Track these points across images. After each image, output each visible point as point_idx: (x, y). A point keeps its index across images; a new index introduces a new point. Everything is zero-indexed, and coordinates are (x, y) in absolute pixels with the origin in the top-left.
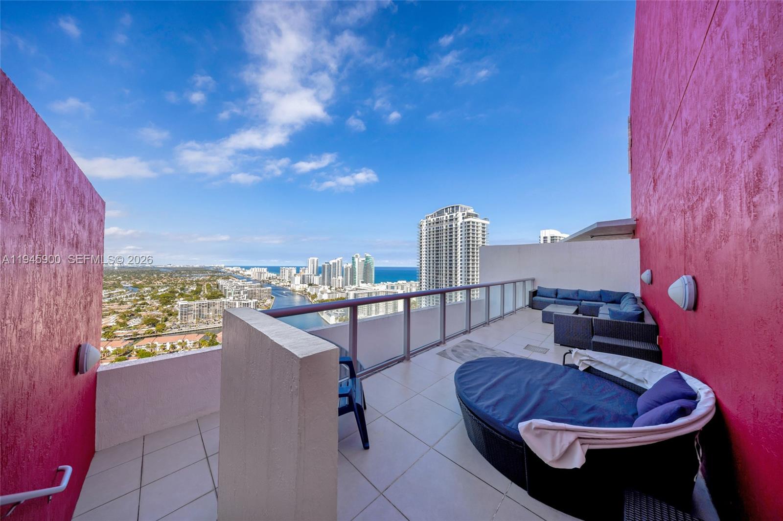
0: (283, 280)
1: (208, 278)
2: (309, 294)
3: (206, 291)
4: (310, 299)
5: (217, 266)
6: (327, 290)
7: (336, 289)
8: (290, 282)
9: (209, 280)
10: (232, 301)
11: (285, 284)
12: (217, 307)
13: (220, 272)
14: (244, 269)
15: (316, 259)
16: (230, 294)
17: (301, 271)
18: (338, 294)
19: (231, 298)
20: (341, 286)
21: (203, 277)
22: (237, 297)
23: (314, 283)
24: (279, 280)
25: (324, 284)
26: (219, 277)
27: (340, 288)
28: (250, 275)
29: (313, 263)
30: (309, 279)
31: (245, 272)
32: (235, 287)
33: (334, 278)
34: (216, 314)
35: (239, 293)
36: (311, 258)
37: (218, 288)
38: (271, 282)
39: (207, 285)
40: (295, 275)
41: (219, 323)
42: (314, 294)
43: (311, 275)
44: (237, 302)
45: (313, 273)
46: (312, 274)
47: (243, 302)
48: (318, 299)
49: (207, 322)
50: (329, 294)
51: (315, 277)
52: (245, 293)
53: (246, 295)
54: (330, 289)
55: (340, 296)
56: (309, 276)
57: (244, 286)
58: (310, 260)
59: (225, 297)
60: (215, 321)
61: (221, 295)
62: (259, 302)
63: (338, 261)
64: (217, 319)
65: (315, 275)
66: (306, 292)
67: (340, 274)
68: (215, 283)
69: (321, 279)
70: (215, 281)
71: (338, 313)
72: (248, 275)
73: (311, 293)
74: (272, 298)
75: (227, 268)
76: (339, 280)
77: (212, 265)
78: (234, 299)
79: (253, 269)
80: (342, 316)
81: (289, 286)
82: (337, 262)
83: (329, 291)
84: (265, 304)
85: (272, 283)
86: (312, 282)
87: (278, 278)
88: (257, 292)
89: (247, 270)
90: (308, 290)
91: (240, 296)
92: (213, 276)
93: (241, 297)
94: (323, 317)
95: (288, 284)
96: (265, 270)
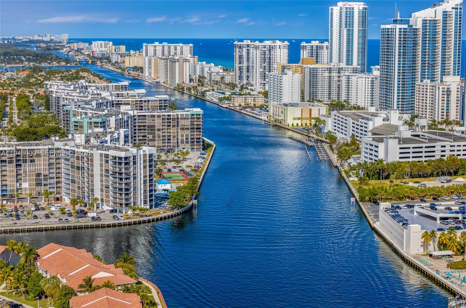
0: (242, 88)
1: (23, 75)
2: (332, 139)
3: (16, 118)
4: (334, 158)
5: (47, 39)
6: (396, 128)
7: (433, 125)
8: (266, 94)
9: (26, 83)
10: (81, 150)
11: (250, 101)
12: (41, 165)
13: (58, 59)
14: (123, 48)
15: (358, 7)
16: (78, 127)
17: (304, 54)
18: (438, 145)
19: (80, 139)
20: (453, 116)
21: (9, 74)
22: (97, 136)
23: (353, 102)
24: (233, 86)
25: (386, 105)
26: (51, 74)
27: (448, 122)
28: (141, 69)
29: (349, 24)
30: (334, 86)
31: (127, 59)
32: (94, 103)
33: (427, 81)
34: (38, 188)
35: (103, 124)
36: (340, 4)
37: (48, 108)
38: (203, 94)
39: (20, 98)
40: (284, 68)
41: (47, 216)
42: (349, 140)
43: (339, 70)
44: (97, 153)
45: (349, 61)
46: (343, 65)
47: (112, 153)
48: (363, 158)
49: (16, 210)
50: (405, 141)
51: (354, 79)
52: (120, 124)
53: (122, 131)
54: (410, 124)
55: (448, 153)
56: (335, 74)
57: (119, 104)
58: (336, 10)
59: (63, 135)
60: (38, 209)
61: (55, 131)
62: (164, 157)
63: (445, 14)
64: (42, 203)
65: (355, 71)
66: (319, 130)
67: (451, 65)
68: (41, 91)
69: (377, 83)
70: (41, 85)
71: (438, 216)
72: (135, 69)
73: (339, 136)
74: (206, 147)
75: (75, 46)
76: (448, 92)
77: (36, 38)
78: (87, 141)
79: (151, 48)
80: (451, 230)
81: (261, 107)
82: (440, 17)
83: (407, 133)
84: (184, 165)
85: (209, 96)
86: (343, 98)
87: (228, 79)
88: (158, 123)
89: (132, 52)
90: (329, 126)
91: (105, 134)
92: (35, 70)
93: (108, 138)
94: (377, 225)
95: (260, 101)
96: (187, 49)
